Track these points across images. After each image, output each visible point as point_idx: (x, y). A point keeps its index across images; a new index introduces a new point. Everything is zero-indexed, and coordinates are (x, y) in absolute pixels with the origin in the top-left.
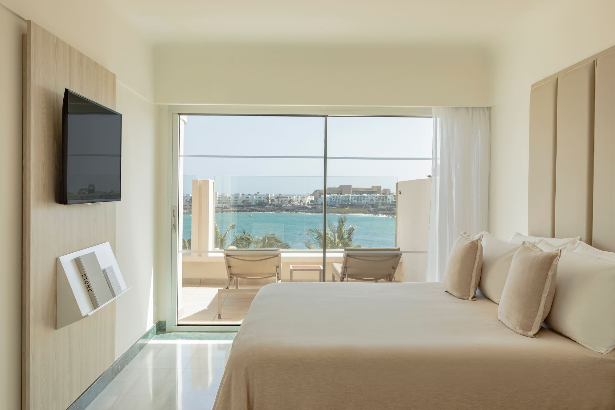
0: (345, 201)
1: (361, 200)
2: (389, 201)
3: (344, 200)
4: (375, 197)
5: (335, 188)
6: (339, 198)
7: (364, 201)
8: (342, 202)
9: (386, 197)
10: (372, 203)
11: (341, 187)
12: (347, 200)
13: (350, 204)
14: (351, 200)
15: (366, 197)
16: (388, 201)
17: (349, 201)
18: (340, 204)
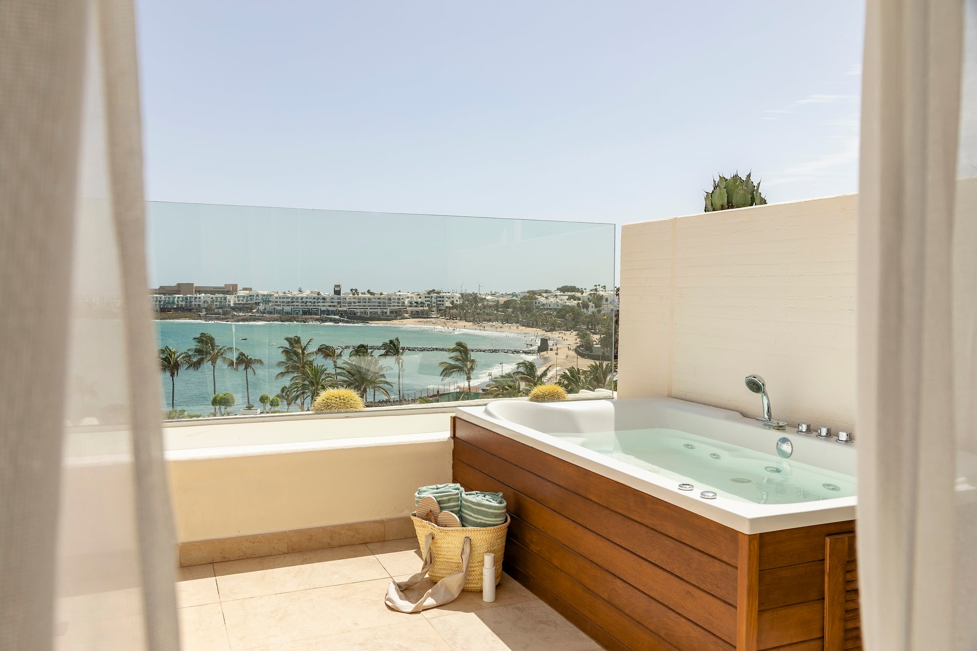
0: (169, 303)
1: (191, 302)
2: (229, 303)
3: (167, 302)
4: (210, 298)
5: (170, 286)
6: (161, 299)
7: (195, 303)
8: (164, 305)
9: (225, 298)
10: (206, 305)
11: (179, 285)
12: (171, 302)
13: (175, 307)
14: (178, 301)
15: (198, 298)
16: (227, 303)
17: (173, 302)
18: (162, 307)
